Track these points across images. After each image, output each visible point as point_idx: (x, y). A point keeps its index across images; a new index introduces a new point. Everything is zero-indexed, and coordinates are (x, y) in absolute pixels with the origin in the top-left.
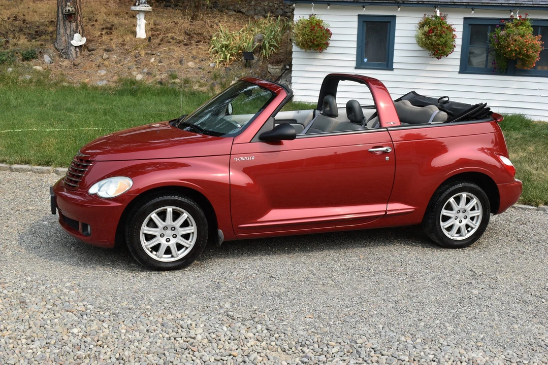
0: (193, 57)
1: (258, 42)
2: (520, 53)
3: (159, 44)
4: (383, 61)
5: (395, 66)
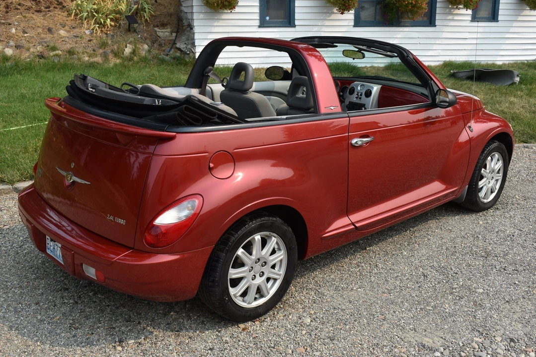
0: (61, 25)
1: (135, 5)
2: (414, 6)
3: (7, 12)
4: (284, 19)
5: (297, 23)
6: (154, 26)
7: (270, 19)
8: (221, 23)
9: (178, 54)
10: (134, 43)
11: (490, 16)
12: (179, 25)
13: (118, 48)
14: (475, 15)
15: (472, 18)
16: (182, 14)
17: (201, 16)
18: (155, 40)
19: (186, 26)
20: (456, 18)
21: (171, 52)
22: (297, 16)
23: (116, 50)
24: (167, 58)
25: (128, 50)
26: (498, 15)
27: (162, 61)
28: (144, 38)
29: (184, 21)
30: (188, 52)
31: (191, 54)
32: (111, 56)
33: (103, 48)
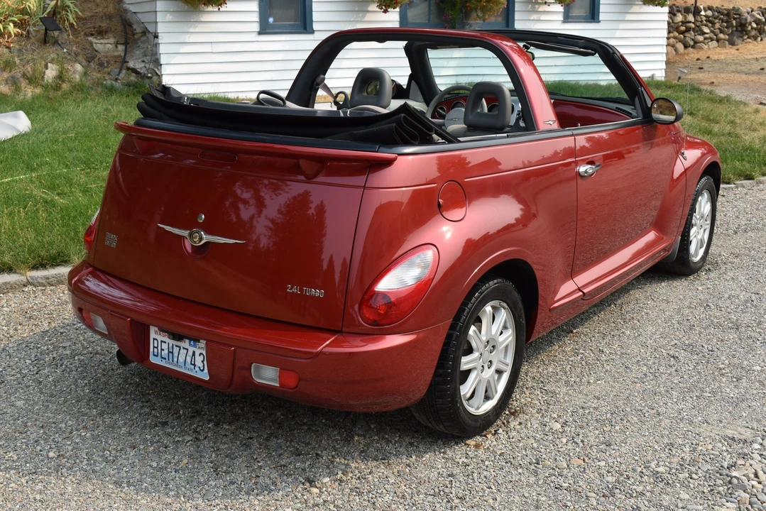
4: (295, 21)
5: (315, 27)
6: (86, 35)
7: (274, 21)
8: (200, 28)
9: (133, 78)
10: (59, 61)
11: (588, 14)
12: (126, 33)
13: (34, 71)
14: (568, 13)
15: (564, 18)
16: (129, 16)
17: (169, 17)
18: (91, 57)
19: (140, 35)
20: (543, 17)
21: (122, 75)
22: (315, 17)
23: (31, 73)
24: (118, 85)
25: (51, 73)
26: (599, 12)
27: (111, 90)
28: (73, 54)
29: (135, 26)
30: (149, 75)
31: (155, 78)
32: (23, 84)
33: (8, 70)
